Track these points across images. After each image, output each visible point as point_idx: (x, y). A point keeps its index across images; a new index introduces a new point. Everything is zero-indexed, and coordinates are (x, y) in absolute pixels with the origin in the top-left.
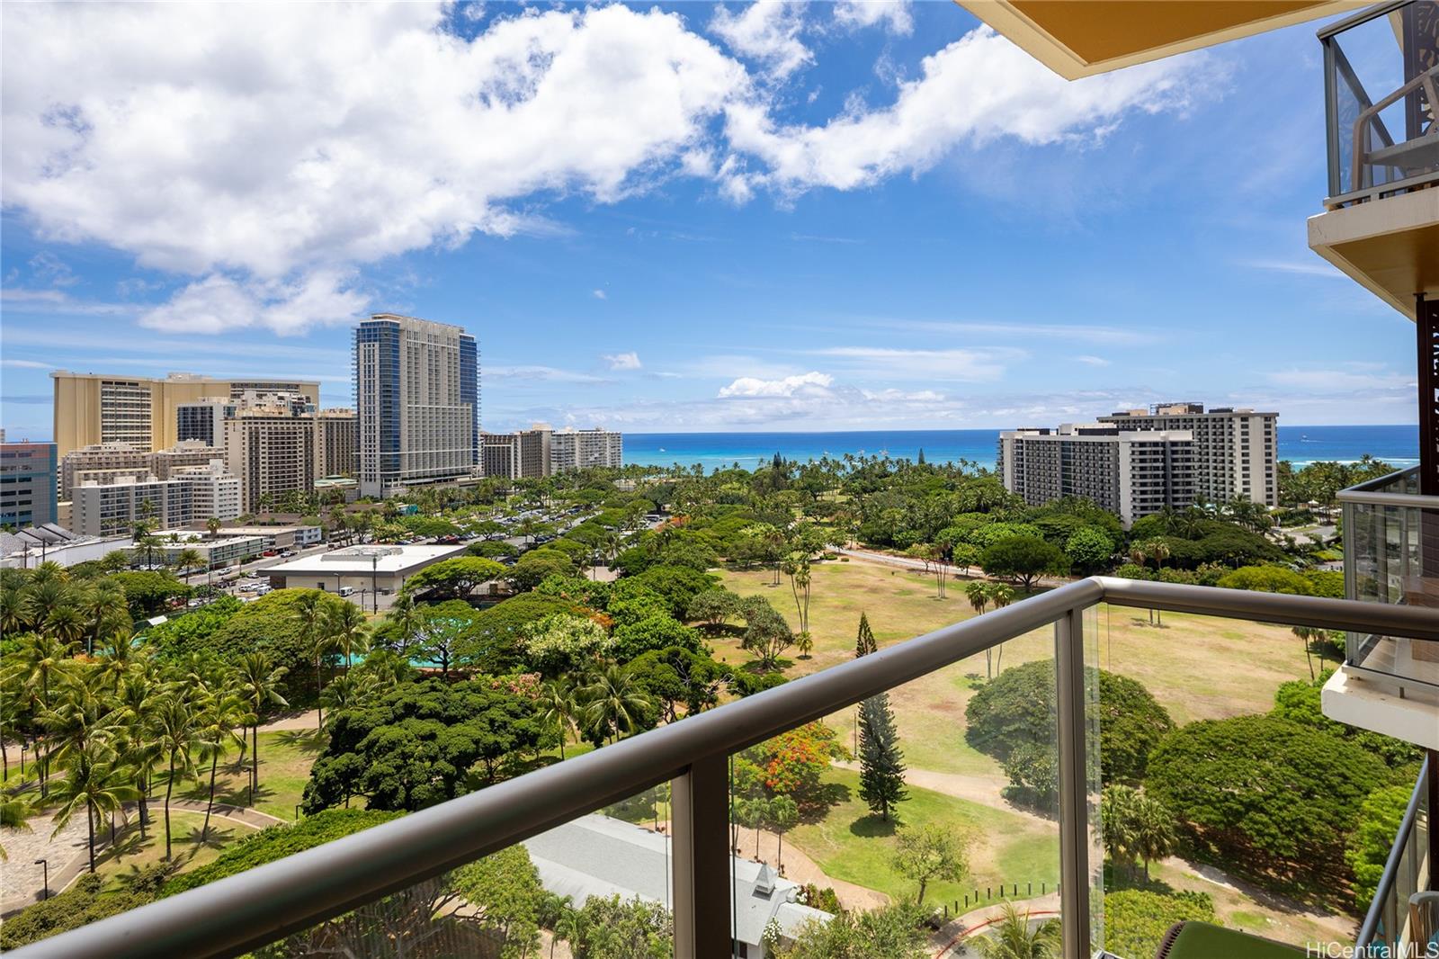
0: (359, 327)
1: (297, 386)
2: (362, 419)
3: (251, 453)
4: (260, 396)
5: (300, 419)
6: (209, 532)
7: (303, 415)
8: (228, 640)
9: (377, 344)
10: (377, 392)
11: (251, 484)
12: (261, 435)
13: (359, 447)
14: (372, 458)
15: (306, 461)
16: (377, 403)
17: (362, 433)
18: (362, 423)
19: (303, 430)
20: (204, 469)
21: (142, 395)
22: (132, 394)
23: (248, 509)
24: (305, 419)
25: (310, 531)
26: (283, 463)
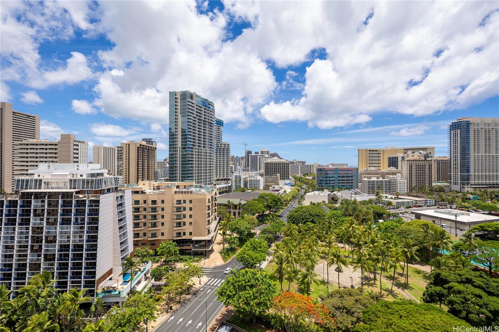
0: (451, 124)
1: (426, 149)
2: (452, 160)
3: (410, 172)
4: (413, 153)
5: (427, 160)
6: (396, 196)
7: (428, 159)
8: (400, 232)
9: (459, 130)
10: (459, 149)
11: (410, 182)
12: (413, 166)
13: (451, 171)
14: (457, 175)
15: (429, 175)
16: (459, 154)
17: (452, 166)
18: (452, 162)
19: (428, 164)
20: (395, 176)
21: (379, 154)
22: (376, 154)
23: (409, 191)
24: (429, 160)
25: (430, 201)
26: (421, 176)
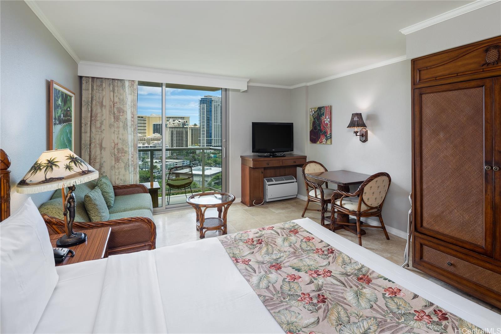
0: (200, 99)
1: (184, 118)
2: (201, 128)
3: (171, 138)
4: (174, 121)
5: (184, 128)
6: (160, 160)
9: (205, 105)
10: (205, 120)
11: (171, 147)
12: (174, 133)
13: (200, 136)
14: (204, 140)
15: (186, 140)
16: (205, 123)
17: (201, 132)
18: (201, 129)
19: (185, 131)
20: (159, 142)
21: (144, 120)
22: (142, 120)
23: (170, 154)
24: (185, 128)
25: (186, 161)
26: (180, 141)
